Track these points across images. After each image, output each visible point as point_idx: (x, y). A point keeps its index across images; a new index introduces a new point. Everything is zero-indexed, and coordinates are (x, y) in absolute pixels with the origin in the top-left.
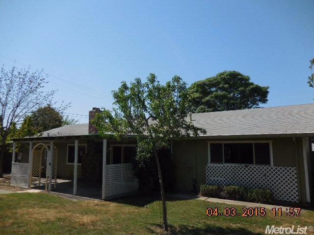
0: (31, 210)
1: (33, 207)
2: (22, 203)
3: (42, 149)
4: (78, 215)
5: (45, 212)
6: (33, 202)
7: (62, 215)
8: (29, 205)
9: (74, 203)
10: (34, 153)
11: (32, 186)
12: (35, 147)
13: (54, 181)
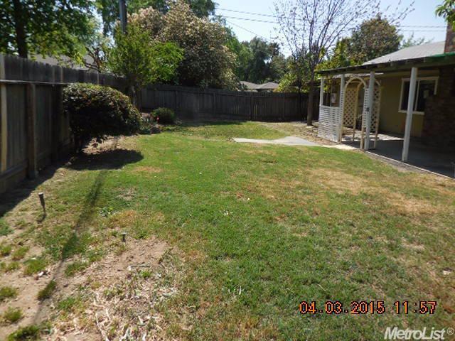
0: (329, 173)
1: (333, 169)
2: (323, 161)
3: (359, 86)
4: (398, 196)
5: (347, 179)
6: (338, 163)
7: (372, 190)
8: (330, 165)
9: (400, 174)
10: (346, 92)
11: (343, 140)
12: (348, 82)
13: (374, 136)
